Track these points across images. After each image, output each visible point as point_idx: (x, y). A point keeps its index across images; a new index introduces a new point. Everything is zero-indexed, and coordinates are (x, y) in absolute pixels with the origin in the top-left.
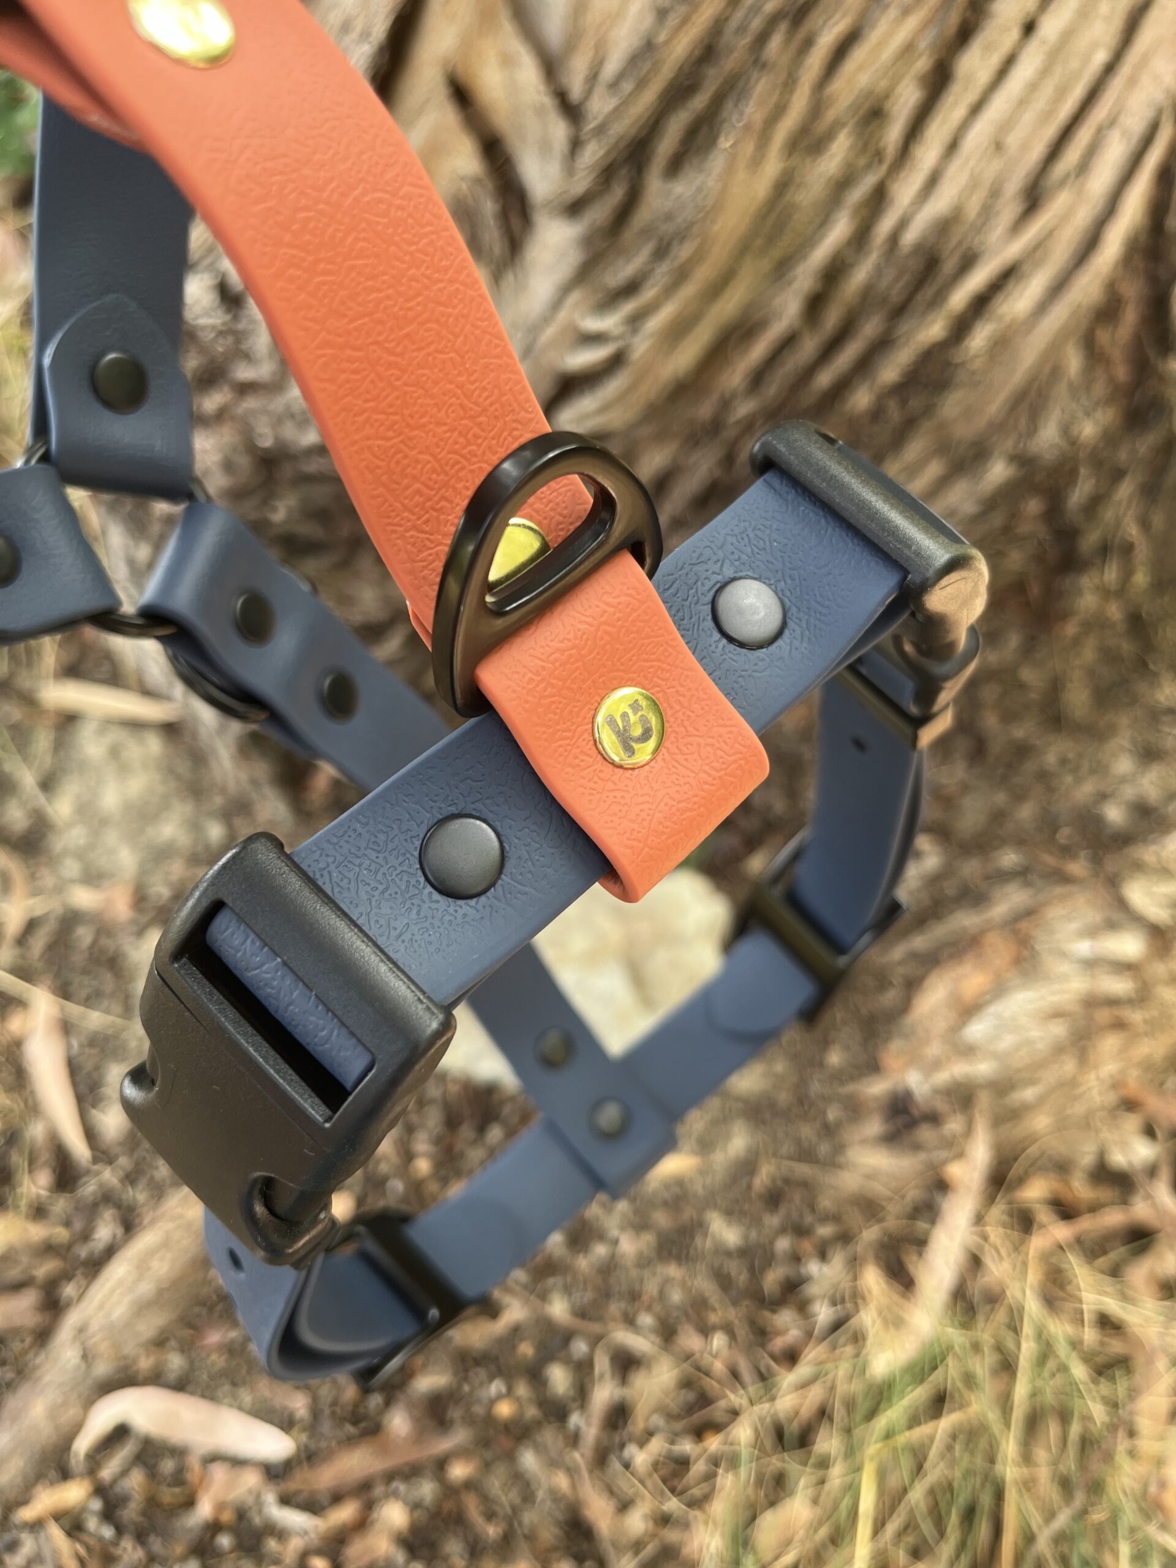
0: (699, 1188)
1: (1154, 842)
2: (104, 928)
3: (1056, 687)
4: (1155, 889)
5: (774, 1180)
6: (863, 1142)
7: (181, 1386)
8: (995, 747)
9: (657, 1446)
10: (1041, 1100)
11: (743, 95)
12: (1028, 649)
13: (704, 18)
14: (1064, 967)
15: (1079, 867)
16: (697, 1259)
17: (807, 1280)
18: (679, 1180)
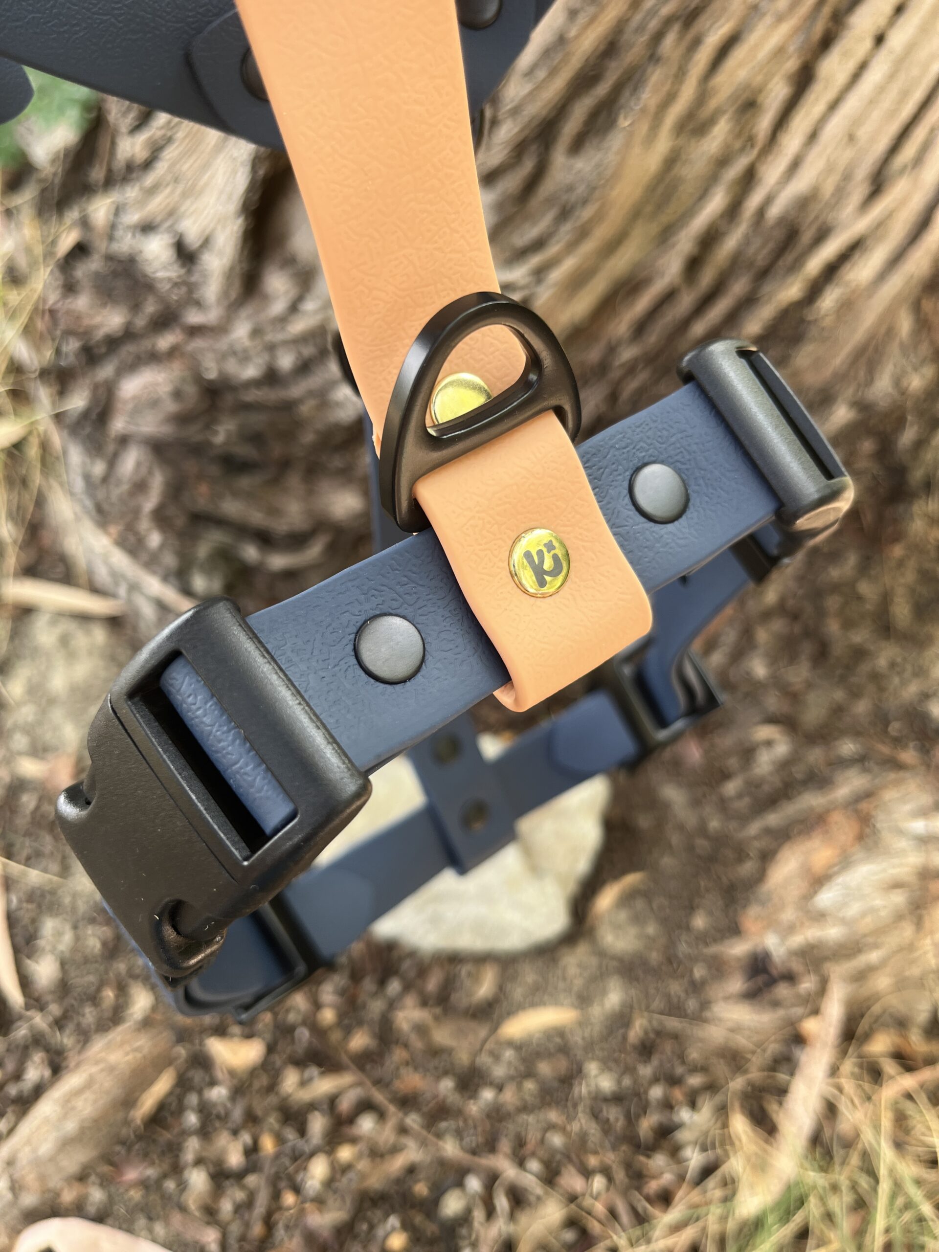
0: (577, 1039)
2: (45, 793)
3: (886, 600)
5: (646, 1033)
6: (727, 998)
7: (100, 1218)
8: (838, 649)
10: (884, 962)
11: (639, 85)
12: (865, 567)
13: (609, 17)
14: (902, 844)
15: (909, 755)
16: (575, 1106)
17: (679, 1126)
18: (560, 1032)
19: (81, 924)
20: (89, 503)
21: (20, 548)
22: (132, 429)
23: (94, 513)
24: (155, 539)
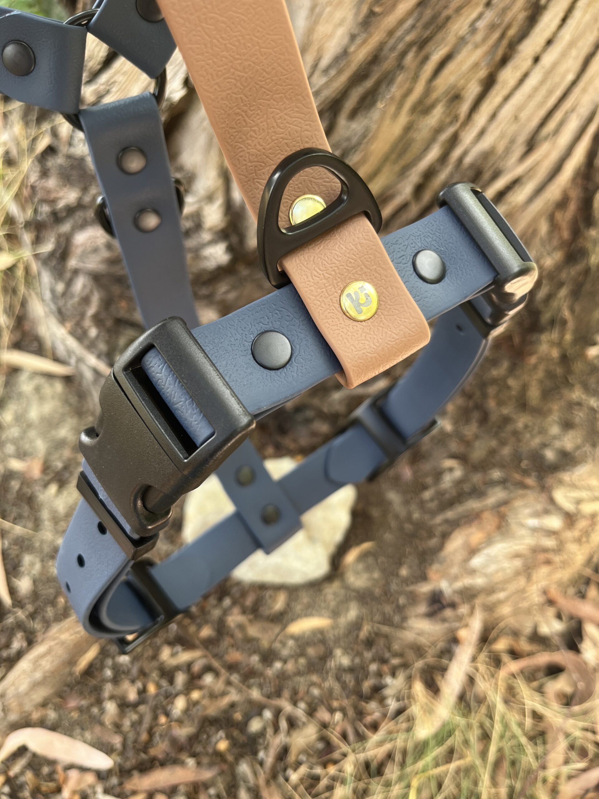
0: (330, 636)
1: (568, 470)
2: (26, 481)
3: (524, 388)
4: (568, 494)
5: (370, 633)
6: (417, 616)
7: (54, 728)
8: (494, 418)
9: (303, 770)
10: (507, 599)
11: (391, 82)
12: (512, 369)
13: (374, 41)
14: (523, 532)
15: (530, 481)
16: (327, 673)
17: (384, 686)
18: (321, 631)
19: (45, 559)
20: (53, 307)
21: (11, 332)
22: (81, 265)
23: (56, 314)
24: (93, 332)
